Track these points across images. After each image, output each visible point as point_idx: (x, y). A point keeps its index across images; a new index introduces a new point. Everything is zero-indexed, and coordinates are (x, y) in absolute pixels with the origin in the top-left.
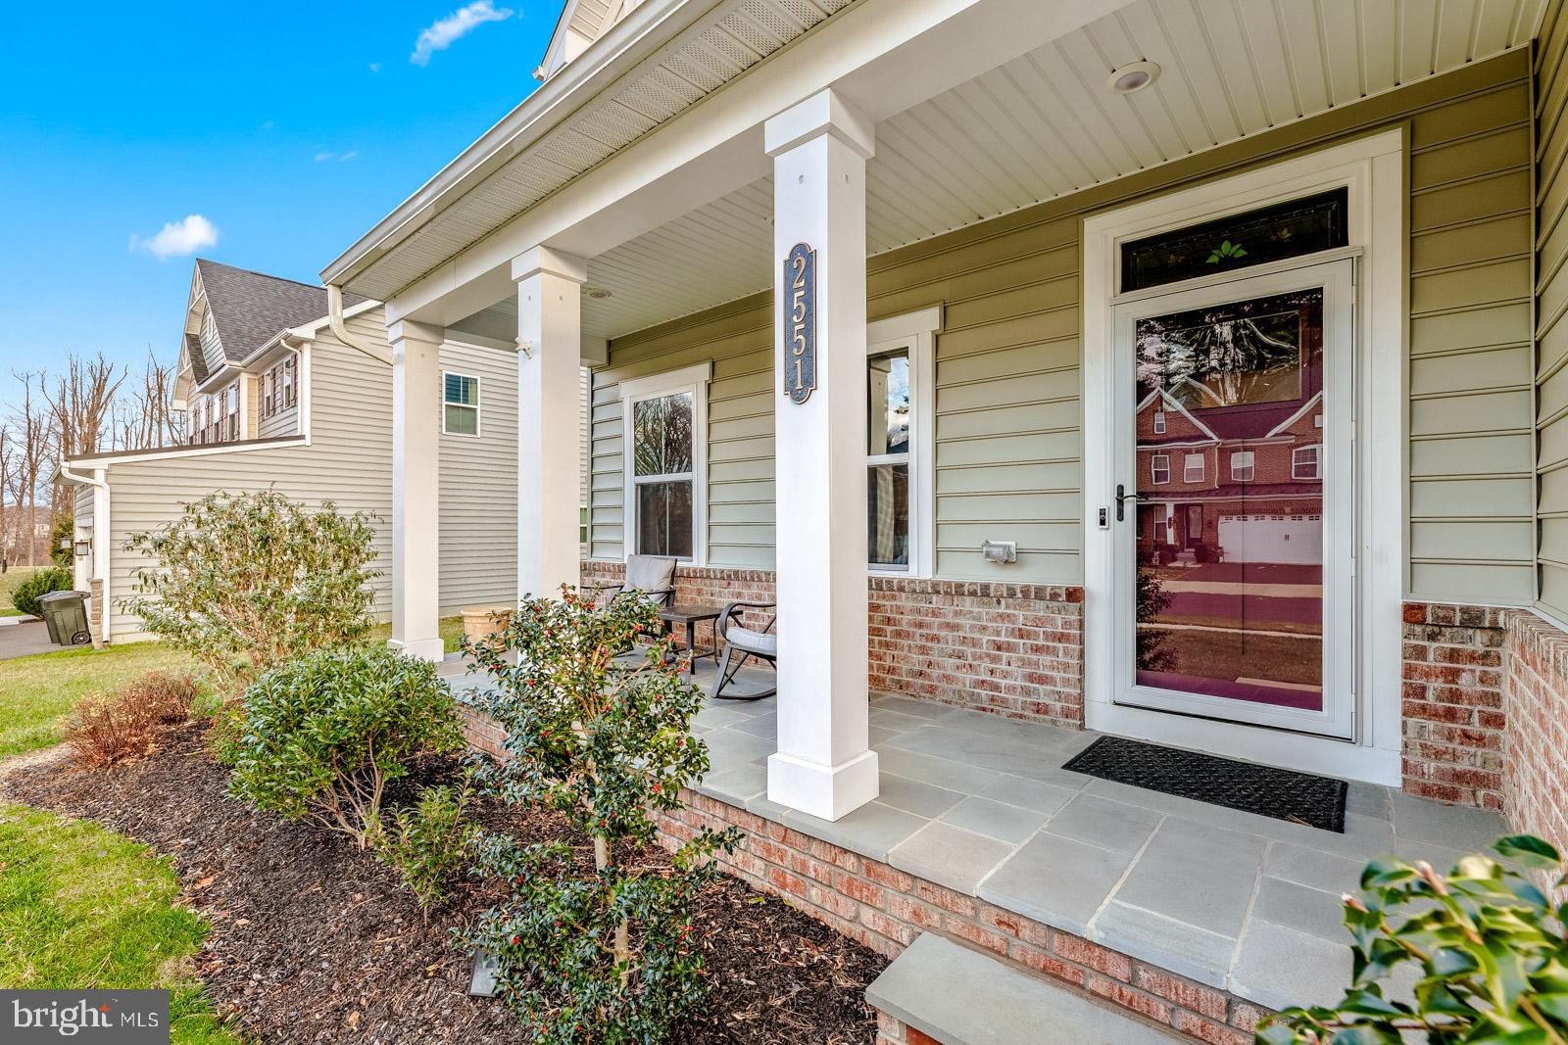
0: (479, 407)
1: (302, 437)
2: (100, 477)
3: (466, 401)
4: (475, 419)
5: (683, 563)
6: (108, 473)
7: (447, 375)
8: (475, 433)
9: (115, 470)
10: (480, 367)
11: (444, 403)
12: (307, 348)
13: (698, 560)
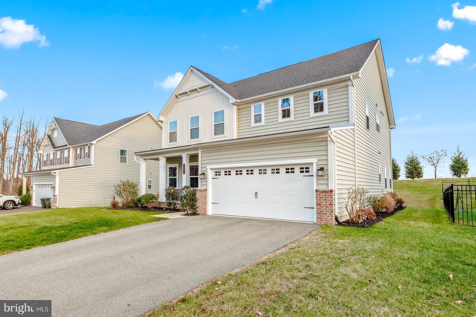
0: (127, 157)
1: (92, 165)
2: (57, 174)
3: (124, 155)
4: (126, 159)
5: (175, 188)
6: (59, 173)
7: (121, 150)
8: (126, 163)
9: (60, 172)
10: (127, 147)
11: (120, 156)
12: (93, 145)
13: (177, 188)
